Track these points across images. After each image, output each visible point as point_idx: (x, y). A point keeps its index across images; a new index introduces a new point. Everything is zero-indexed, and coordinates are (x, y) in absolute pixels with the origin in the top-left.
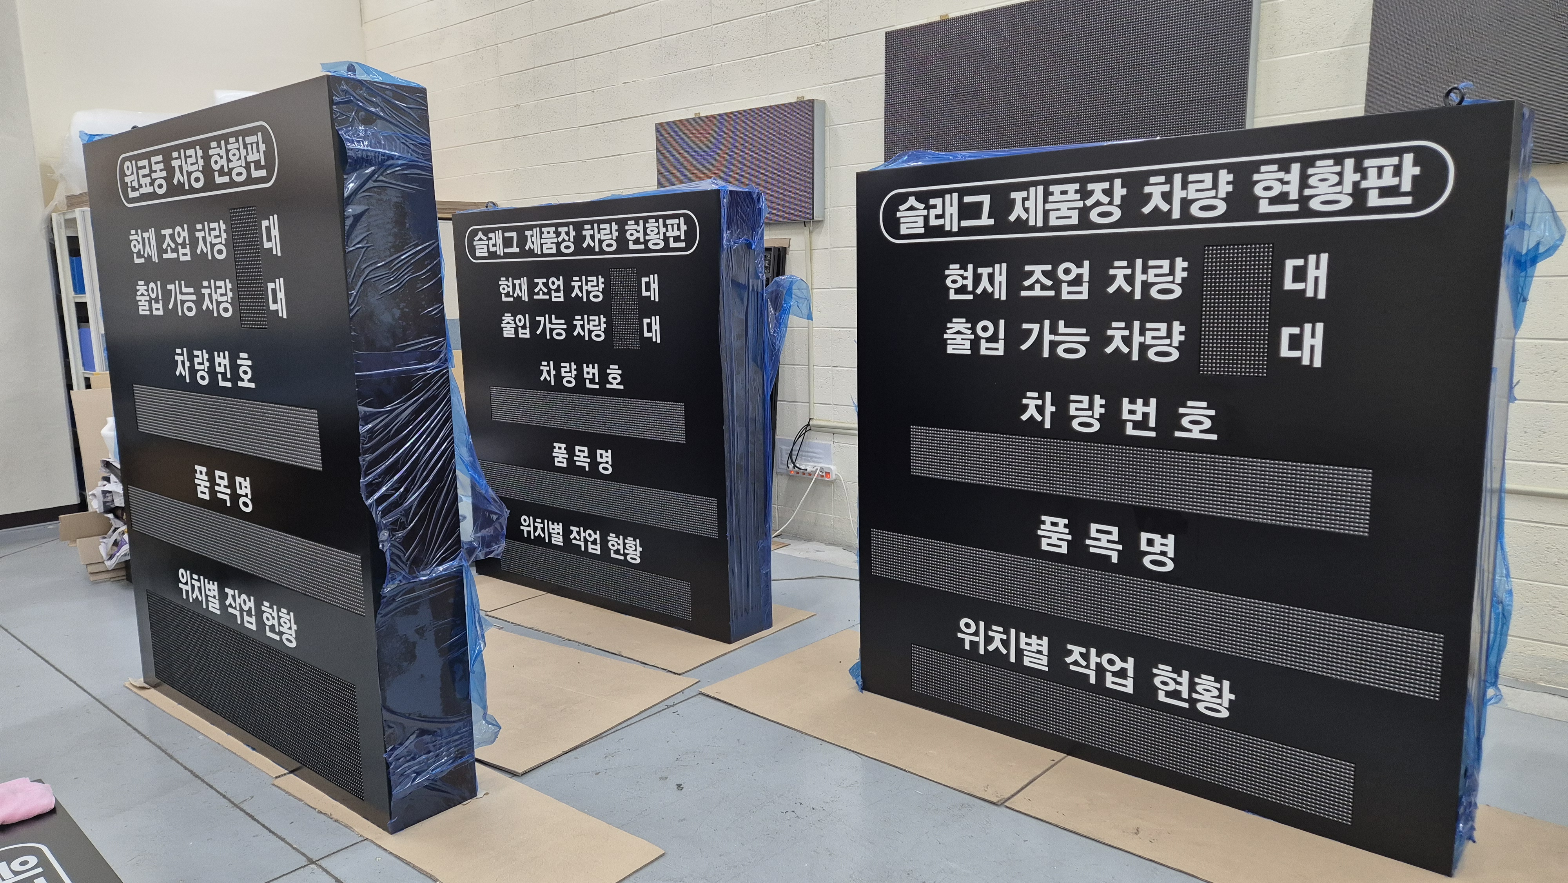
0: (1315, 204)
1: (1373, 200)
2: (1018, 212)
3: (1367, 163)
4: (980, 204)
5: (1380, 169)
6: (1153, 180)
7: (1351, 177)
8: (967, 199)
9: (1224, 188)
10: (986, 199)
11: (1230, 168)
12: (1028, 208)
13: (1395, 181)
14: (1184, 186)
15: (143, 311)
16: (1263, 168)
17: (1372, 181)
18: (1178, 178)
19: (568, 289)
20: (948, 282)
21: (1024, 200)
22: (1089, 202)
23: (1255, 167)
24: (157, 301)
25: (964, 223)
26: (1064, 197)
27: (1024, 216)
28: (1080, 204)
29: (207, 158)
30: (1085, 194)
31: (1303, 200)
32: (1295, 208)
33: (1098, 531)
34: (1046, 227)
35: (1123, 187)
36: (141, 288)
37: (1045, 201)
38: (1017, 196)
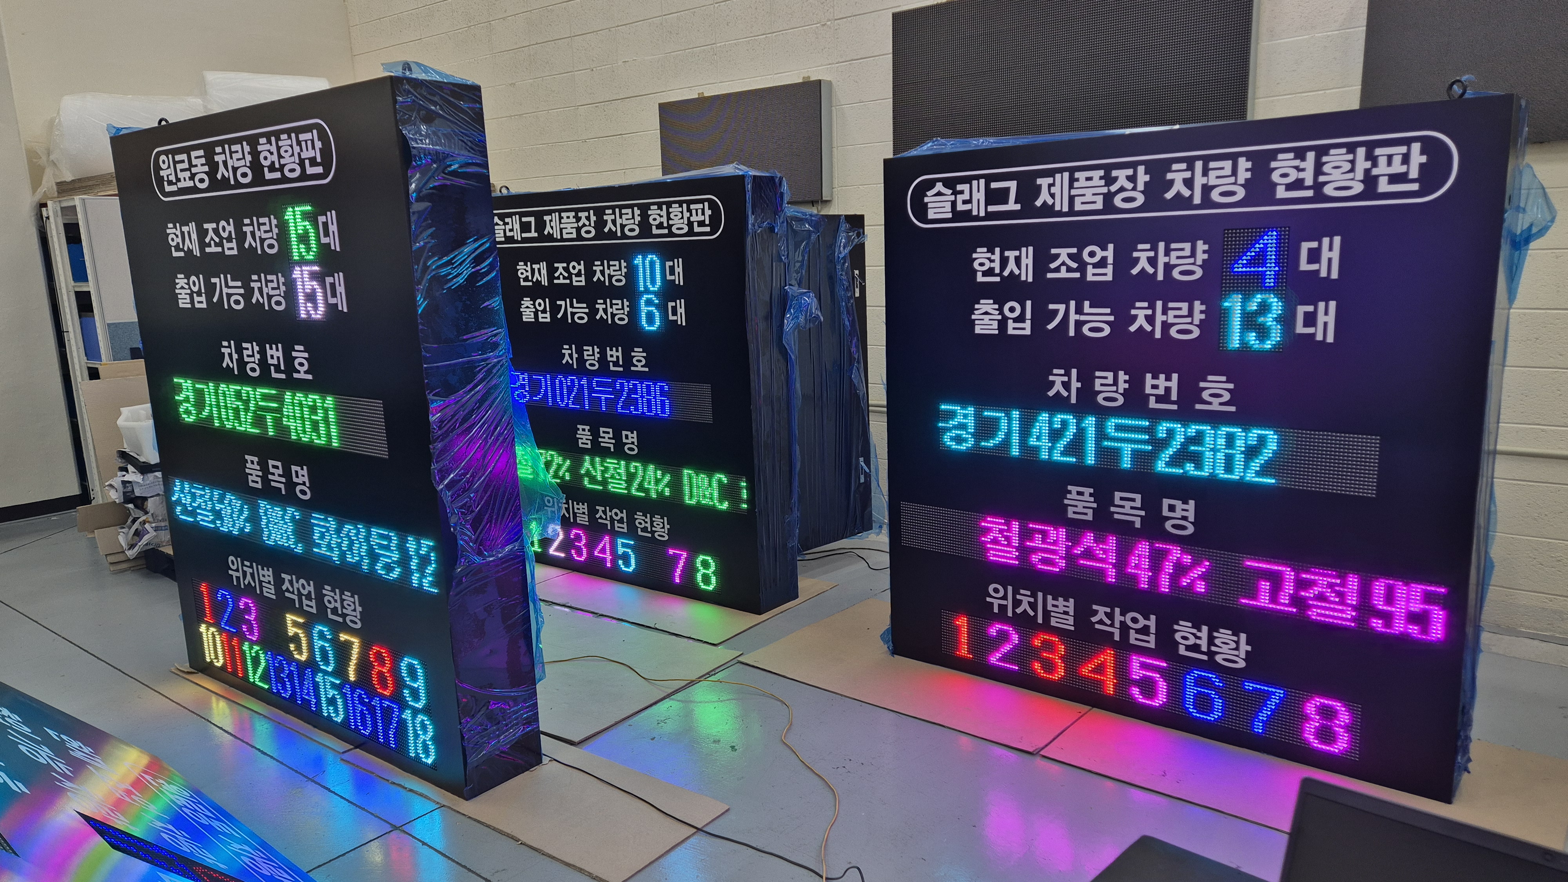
0: (1328, 190)
1: (1384, 186)
2: (1044, 197)
3: (1378, 151)
4: (1007, 190)
5: (1390, 158)
6: (1175, 167)
7: (1362, 164)
8: (994, 185)
9: (1243, 175)
10: (1013, 185)
11: (1249, 156)
12: (1054, 194)
13: (1403, 169)
14: (1205, 173)
15: (184, 302)
16: (1281, 156)
17: (1382, 169)
18: (1199, 165)
19: (590, 273)
20: (976, 265)
21: (1050, 186)
22: (1114, 188)
23: (1273, 155)
24: (199, 294)
25: (991, 208)
26: (1089, 183)
27: (1050, 201)
28: (1105, 190)
29: (255, 154)
30: (1109, 180)
31: (1318, 187)
32: (1310, 193)
33: (1122, 499)
34: (1072, 212)
35: (1146, 173)
36: (181, 281)
37: (1071, 187)
38: (1044, 182)
